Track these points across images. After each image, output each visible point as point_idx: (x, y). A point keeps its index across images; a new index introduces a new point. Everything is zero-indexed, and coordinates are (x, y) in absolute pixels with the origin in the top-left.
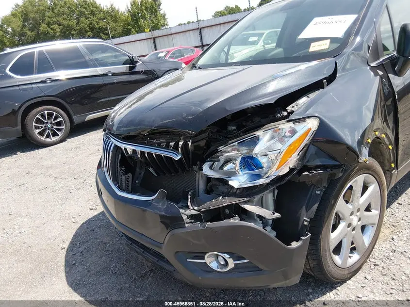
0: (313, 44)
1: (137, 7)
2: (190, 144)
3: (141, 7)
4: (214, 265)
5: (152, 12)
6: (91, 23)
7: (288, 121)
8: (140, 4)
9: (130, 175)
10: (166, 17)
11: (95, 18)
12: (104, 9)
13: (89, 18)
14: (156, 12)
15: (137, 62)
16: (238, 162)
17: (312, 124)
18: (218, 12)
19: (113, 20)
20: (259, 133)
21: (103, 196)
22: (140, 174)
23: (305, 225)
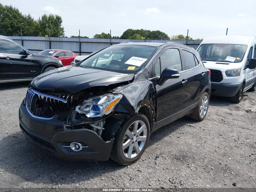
0: (129, 67)
1: (46, 21)
2: (72, 97)
3: (49, 21)
4: (73, 149)
5: (55, 25)
6: (12, 23)
7: (112, 94)
8: (48, 19)
9: (41, 108)
10: (64, 30)
11: (16, 21)
12: (23, 16)
13: (11, 19)
14: (58, 26)
15: (28, 54)
16: (91, 108)
17: (120, 96)
18: (97, 35)
19: (28, 24)
20: (101, 97)
21: (22, 119)
22: (45, 109)
23: (113, 135)
